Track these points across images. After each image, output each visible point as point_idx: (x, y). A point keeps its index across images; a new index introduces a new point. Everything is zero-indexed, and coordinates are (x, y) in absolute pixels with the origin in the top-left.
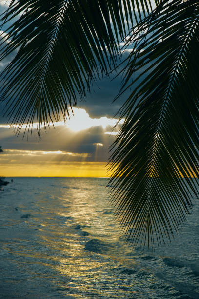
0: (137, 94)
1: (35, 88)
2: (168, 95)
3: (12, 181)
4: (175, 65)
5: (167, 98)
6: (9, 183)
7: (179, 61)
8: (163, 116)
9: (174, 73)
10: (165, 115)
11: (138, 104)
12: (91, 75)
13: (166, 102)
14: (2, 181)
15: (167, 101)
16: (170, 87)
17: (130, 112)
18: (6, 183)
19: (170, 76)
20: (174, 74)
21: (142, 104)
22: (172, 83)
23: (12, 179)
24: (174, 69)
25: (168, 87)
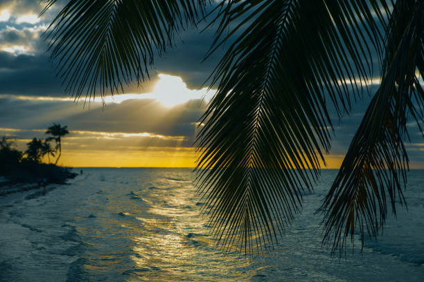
0: (235, 51)
1: (98, 41)
2: (275, 52)
3: (82, 172)
4: (285, 12)
5: (273, 57)
6: (77, 175)
7: (289, 7)
8: (268, 79)
9: (283, 23)
10: (270, 79)
11: (236, 64)
12: (173, 24)
13: (272, 62)
14: (68, 173)
15: (274, 60)
16: (278, 41)
17: (225, 74)
18: (73, 176)
19: (278, 27)
20: (282, 25)
21: (241, 64)
22: (280, 37)
23: (82, 170)
24: (283, 18)
25: (276, 42)
